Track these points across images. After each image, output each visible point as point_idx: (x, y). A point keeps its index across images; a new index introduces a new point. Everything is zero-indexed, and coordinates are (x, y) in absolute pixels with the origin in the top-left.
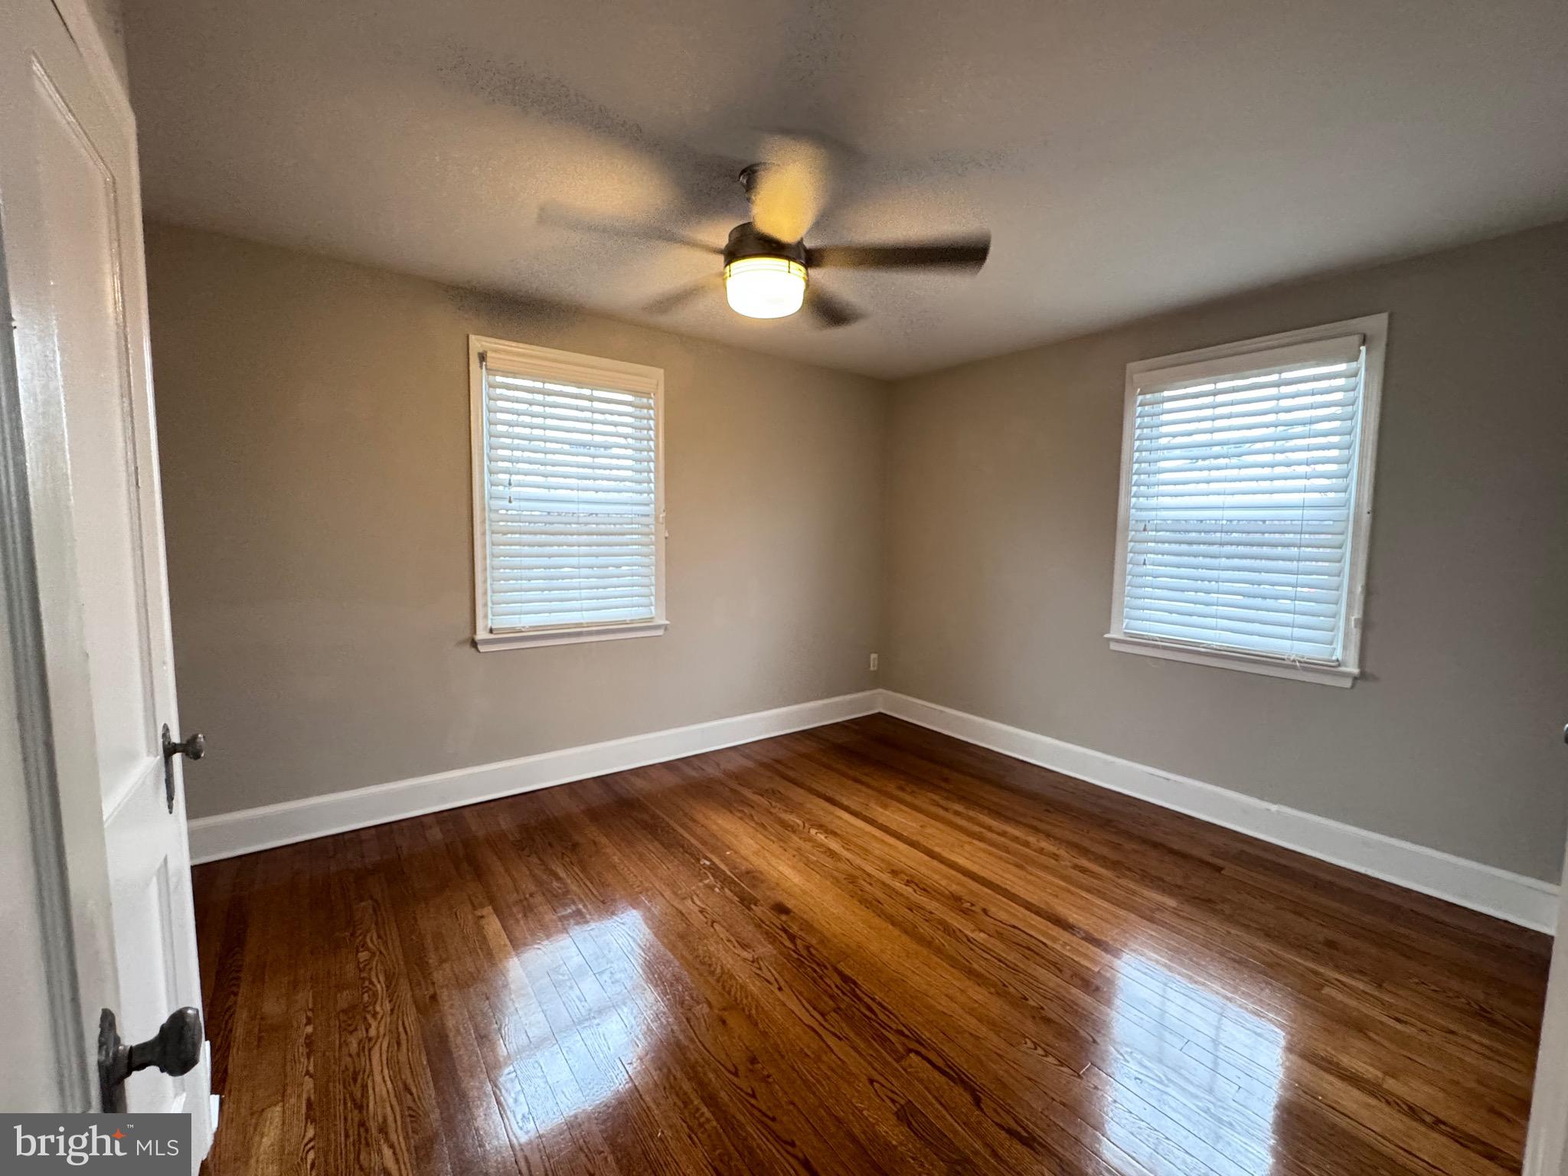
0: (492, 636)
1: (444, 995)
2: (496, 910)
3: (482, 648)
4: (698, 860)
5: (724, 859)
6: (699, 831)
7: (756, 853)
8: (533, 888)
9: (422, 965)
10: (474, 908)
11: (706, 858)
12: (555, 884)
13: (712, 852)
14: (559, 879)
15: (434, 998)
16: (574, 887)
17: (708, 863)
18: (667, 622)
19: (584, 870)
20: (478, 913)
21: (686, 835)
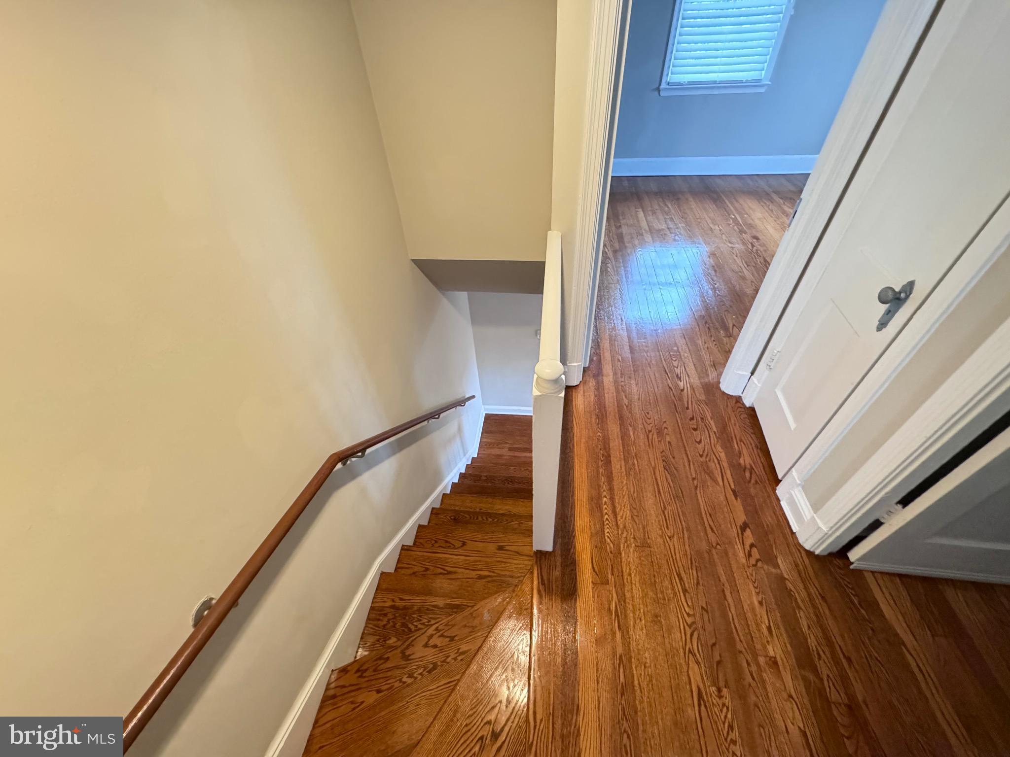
0: (668, 87)
1: (623, 226)
2: (643, 211)
3: (662, 94)
4: (729, 215)
5: (742, 218)
6: (737, 205)
7: (760, 219)
8: (657, 208)
9: (618, 220)
10: (636, 208)
11: (734, 215)
12: (666, 209)
13: (738, 214)
14: (668, 207)
15: (620, 226)
16: (673, 211)
17: (733, 217)
18: (770, 83)
19: (679, 207)
20: (637, 210)
21: (730, 205)
